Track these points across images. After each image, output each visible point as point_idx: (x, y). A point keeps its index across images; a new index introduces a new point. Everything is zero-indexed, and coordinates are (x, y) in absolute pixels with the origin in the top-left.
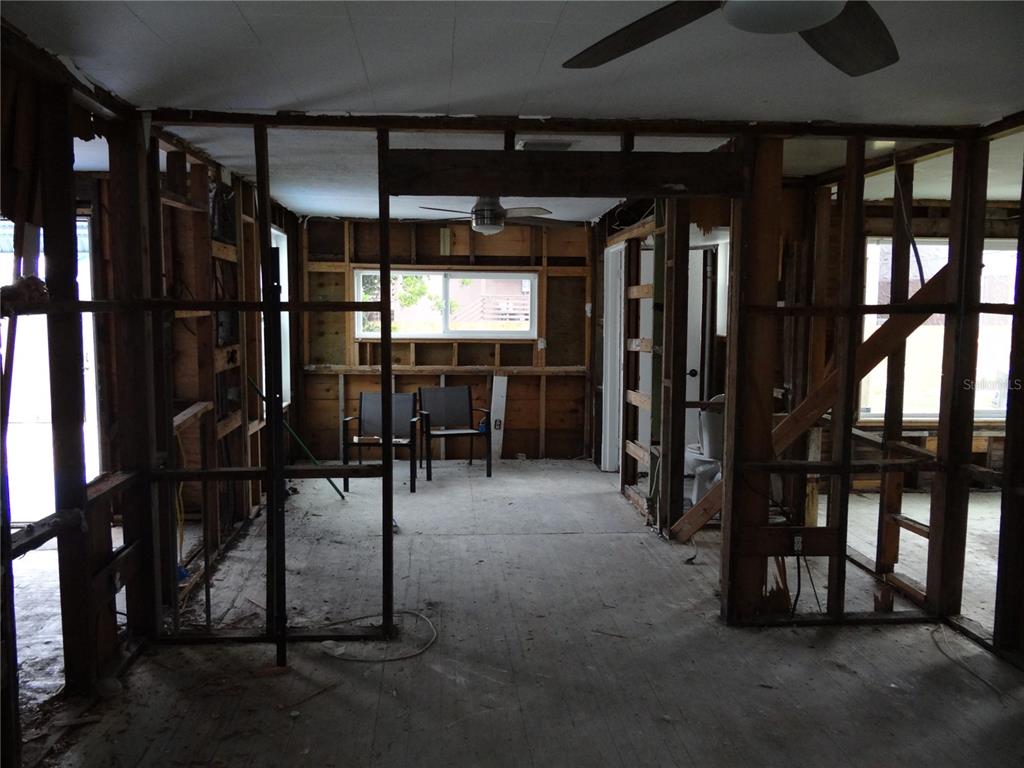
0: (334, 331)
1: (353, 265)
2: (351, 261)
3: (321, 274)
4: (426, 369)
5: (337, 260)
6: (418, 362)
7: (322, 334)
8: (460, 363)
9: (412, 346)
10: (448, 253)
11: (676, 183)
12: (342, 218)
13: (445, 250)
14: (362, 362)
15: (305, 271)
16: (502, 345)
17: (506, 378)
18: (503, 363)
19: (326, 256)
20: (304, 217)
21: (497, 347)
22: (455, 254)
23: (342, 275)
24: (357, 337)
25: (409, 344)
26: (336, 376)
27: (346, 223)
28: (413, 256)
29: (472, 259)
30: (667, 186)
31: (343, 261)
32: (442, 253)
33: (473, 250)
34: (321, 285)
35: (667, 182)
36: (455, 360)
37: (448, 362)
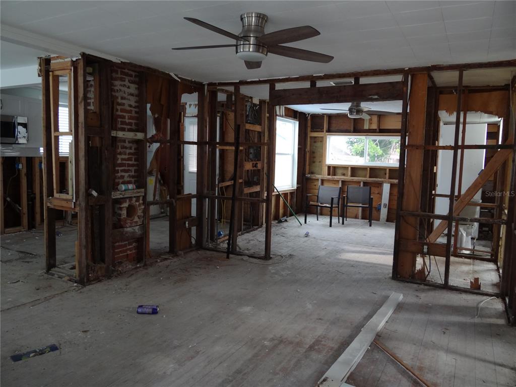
0: (318, 161)
1: (327, 133)
2: (327, 132)
3: (315, 137)
4: (355, 179)
5: (321, 132)
6: (352, 175)
7: (314, 162)
8: (370, 177)
9: (350, 168)
10: (367, 128)
11: (374, 95)
12: (323, 114)
13: (366, 127)
14: (329, 174)
15: (309, 136)
16: (390, 170)
17: (389, 185)
18: (390, 178)
19: (318, 130)
20: (309, 114)
21: (388, 171)
22: (371, 128)
23: (323, 137)
24: (327, 163)
25: (348, 168)
26: (318, 180)
27: (325, 116)
28: (352, 129)
29: (378, 130)
30: (370, 97)
31: (323, 132)
32: (365, 128)
33: (379, 126)
34: (315, 142)
35: (371, 95)
36: (368, 175)
37: (365, 177)
